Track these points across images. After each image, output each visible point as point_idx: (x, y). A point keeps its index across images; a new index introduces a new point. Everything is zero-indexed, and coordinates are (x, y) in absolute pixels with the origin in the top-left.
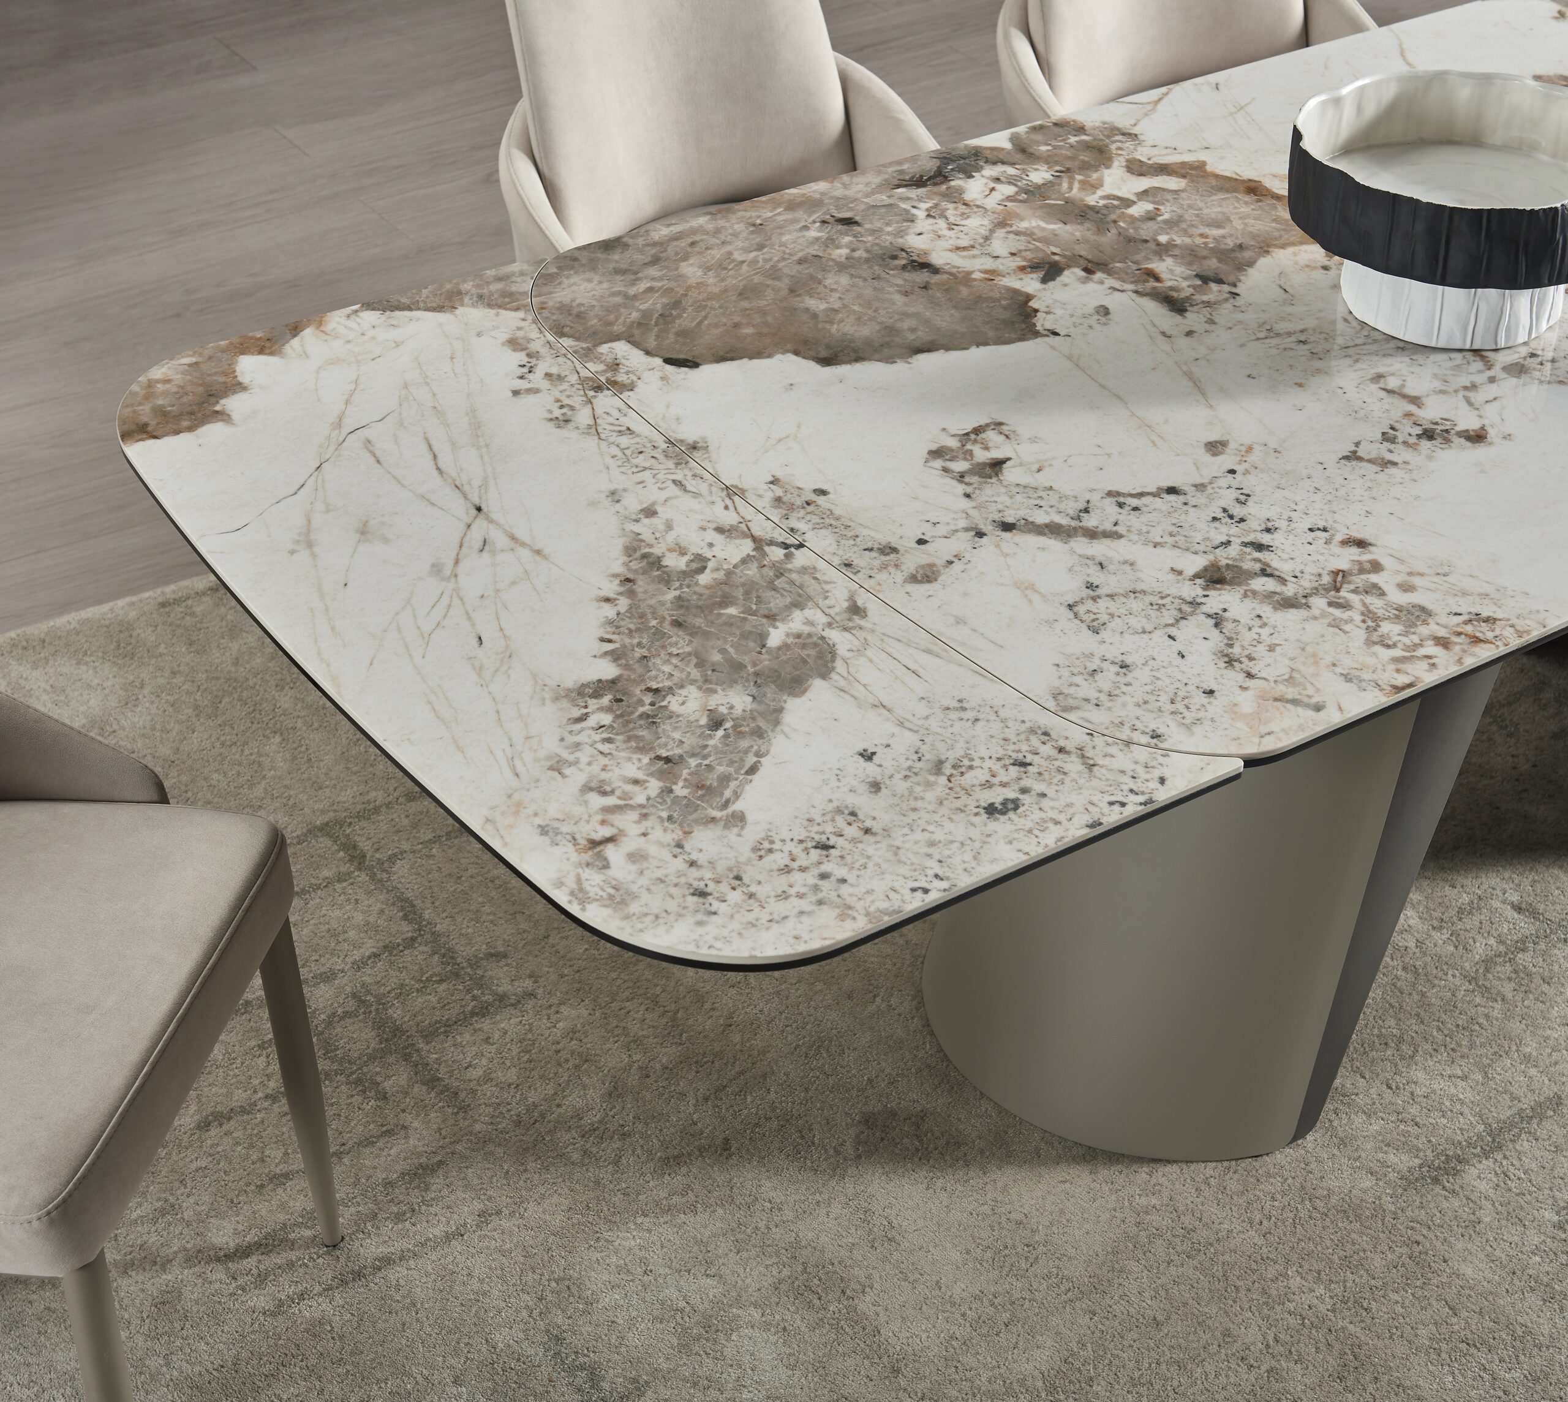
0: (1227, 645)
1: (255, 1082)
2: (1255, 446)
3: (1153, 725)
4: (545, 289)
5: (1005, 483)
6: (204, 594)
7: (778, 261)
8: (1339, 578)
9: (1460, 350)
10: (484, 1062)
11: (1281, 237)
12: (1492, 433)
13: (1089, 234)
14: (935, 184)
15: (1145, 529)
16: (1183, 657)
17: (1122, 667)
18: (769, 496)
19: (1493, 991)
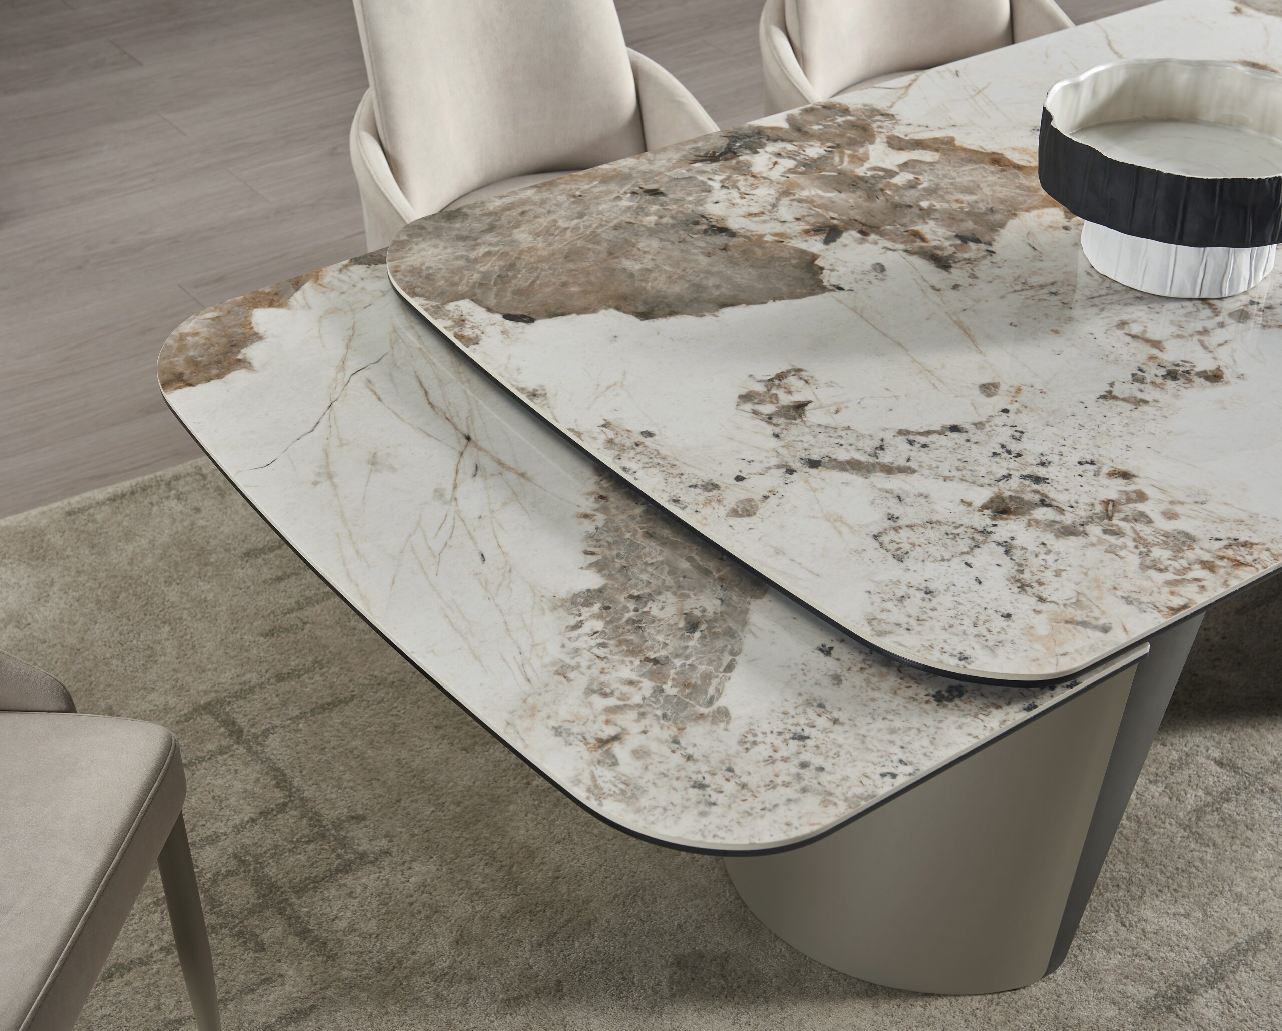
0: (1018, 571)
1: (152, 936)
2: (1023, 387)
3: (960, 649)
4: (398, 255)
5: (808, 424)
6: (104, 503)
7: (597, 228)
8: (1110, 507)
9: (1190, 300)
10: (348, 914)
11: (1025, 201)
12: (1227, 374)
13: (860, 201)
14: (726, 159)
15: (934, 464)
16: (980, 583)
17: (926, 593)
18: (602, 438)
19: (1205, 837)
